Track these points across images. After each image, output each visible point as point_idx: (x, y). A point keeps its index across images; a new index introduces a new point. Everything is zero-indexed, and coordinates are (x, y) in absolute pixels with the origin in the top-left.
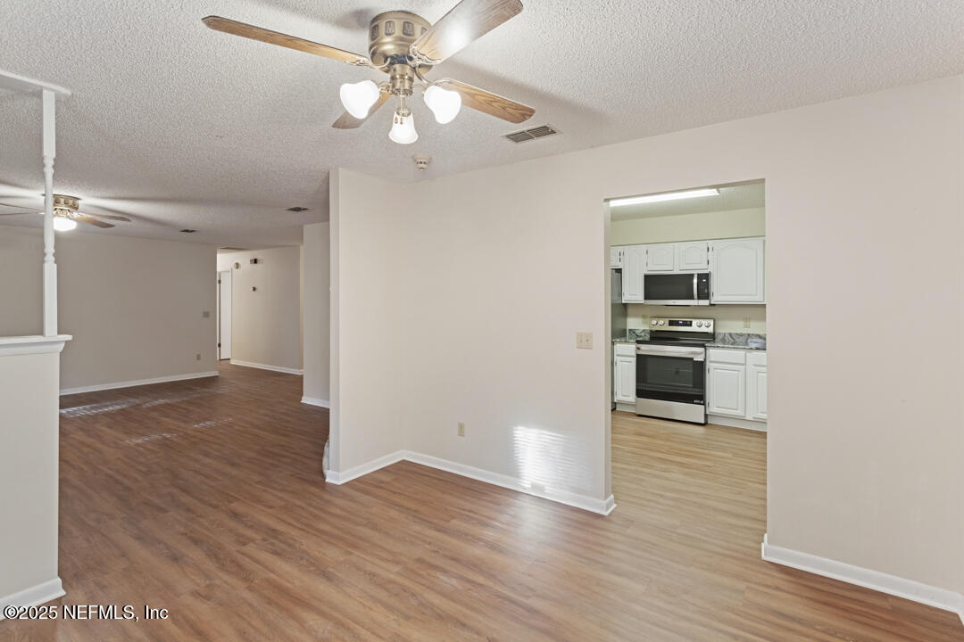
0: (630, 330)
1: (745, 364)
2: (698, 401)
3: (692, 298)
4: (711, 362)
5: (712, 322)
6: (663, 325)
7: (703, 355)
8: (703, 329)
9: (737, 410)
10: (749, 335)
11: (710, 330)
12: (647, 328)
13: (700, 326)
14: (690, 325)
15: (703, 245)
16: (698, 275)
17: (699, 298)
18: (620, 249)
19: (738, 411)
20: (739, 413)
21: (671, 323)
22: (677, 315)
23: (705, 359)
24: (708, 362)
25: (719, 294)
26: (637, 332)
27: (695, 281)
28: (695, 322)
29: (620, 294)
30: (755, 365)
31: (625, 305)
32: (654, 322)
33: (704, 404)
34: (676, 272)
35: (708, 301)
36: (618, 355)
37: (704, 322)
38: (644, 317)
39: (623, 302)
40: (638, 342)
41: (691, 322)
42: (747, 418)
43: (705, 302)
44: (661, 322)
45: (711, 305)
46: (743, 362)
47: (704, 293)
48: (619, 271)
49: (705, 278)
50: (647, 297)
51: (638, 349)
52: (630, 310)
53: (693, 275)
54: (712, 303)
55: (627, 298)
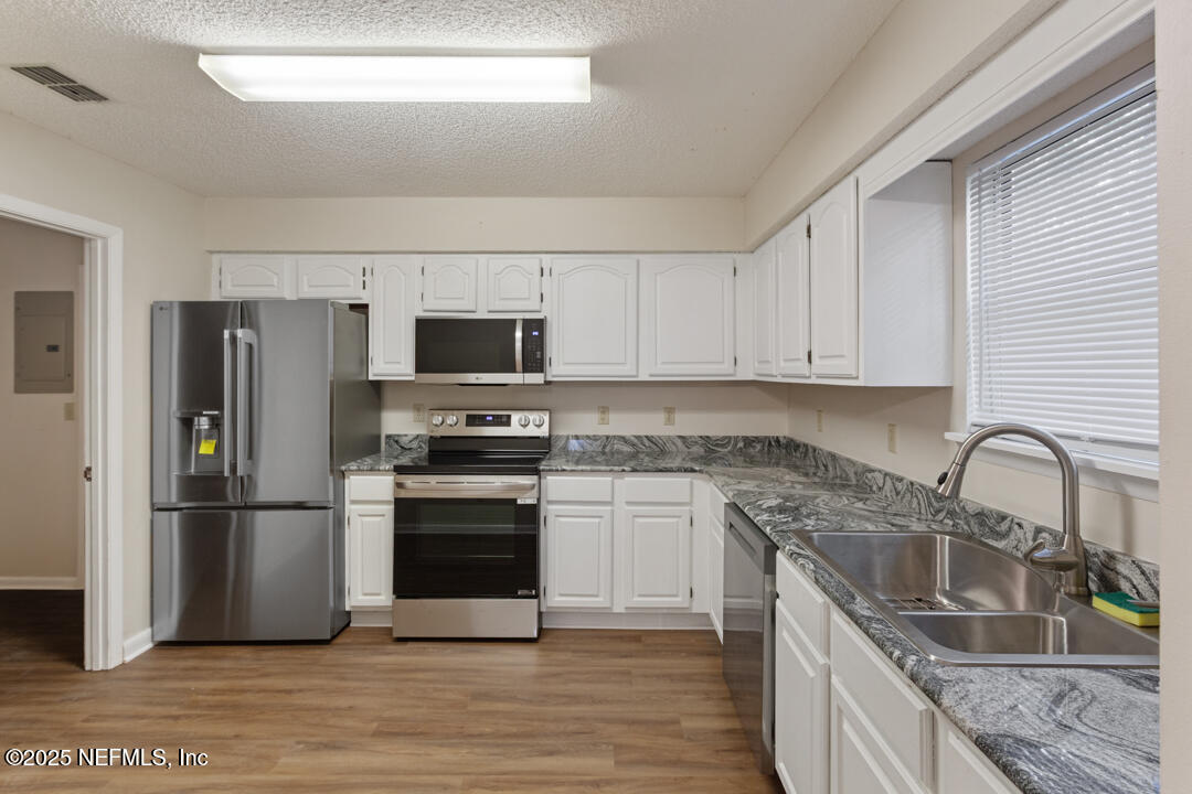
0: (388, 437)
1: (610, 503)
2: (525, 592)
3: (513, 370)
4: (549, 502)
5: (547, 418)
6: (453, 424)
7: (535, 492)
8: (531, 431)
9: (597, 596)
10: (608, 437)
11: (543, 432)
12: (422, 431)
13: (525, 426)
14: (507, 422)
15: (532, 263)
16: (525, 322)
17: (525, 370)
18: (365, 261)
19: (601, 599)
20: (600, 602)
21: (472, 421)
22: (485, 403)
23: (539, 500)
24: (543, 503)
25: (563, 361)
26: (404, 441)
27: (519, 334)
28: (515, 417)
29: (364, 361)
30: (628, 503)
31: (377, 386)
32: (437, 419)
33: (537, 596)
34: (482, 314)
35: (542, 375)
36: (353, 502)
37: (533, 417)
38: (418, 408)
39: (371, 378)
40: (399, 470)
41: (509, 417)
42: (616, 610)
43: (536, 378)
44: (451, 419)
45: (548, 383)
46: (610, 500)
47: (535, 361)
48: (362, 308)
49: (536, 328)
50: (421, 367)
51: (399, 485)
52: (388, 395)
53: (513, 322)
54: (549, 379)
55: (379, 369)
